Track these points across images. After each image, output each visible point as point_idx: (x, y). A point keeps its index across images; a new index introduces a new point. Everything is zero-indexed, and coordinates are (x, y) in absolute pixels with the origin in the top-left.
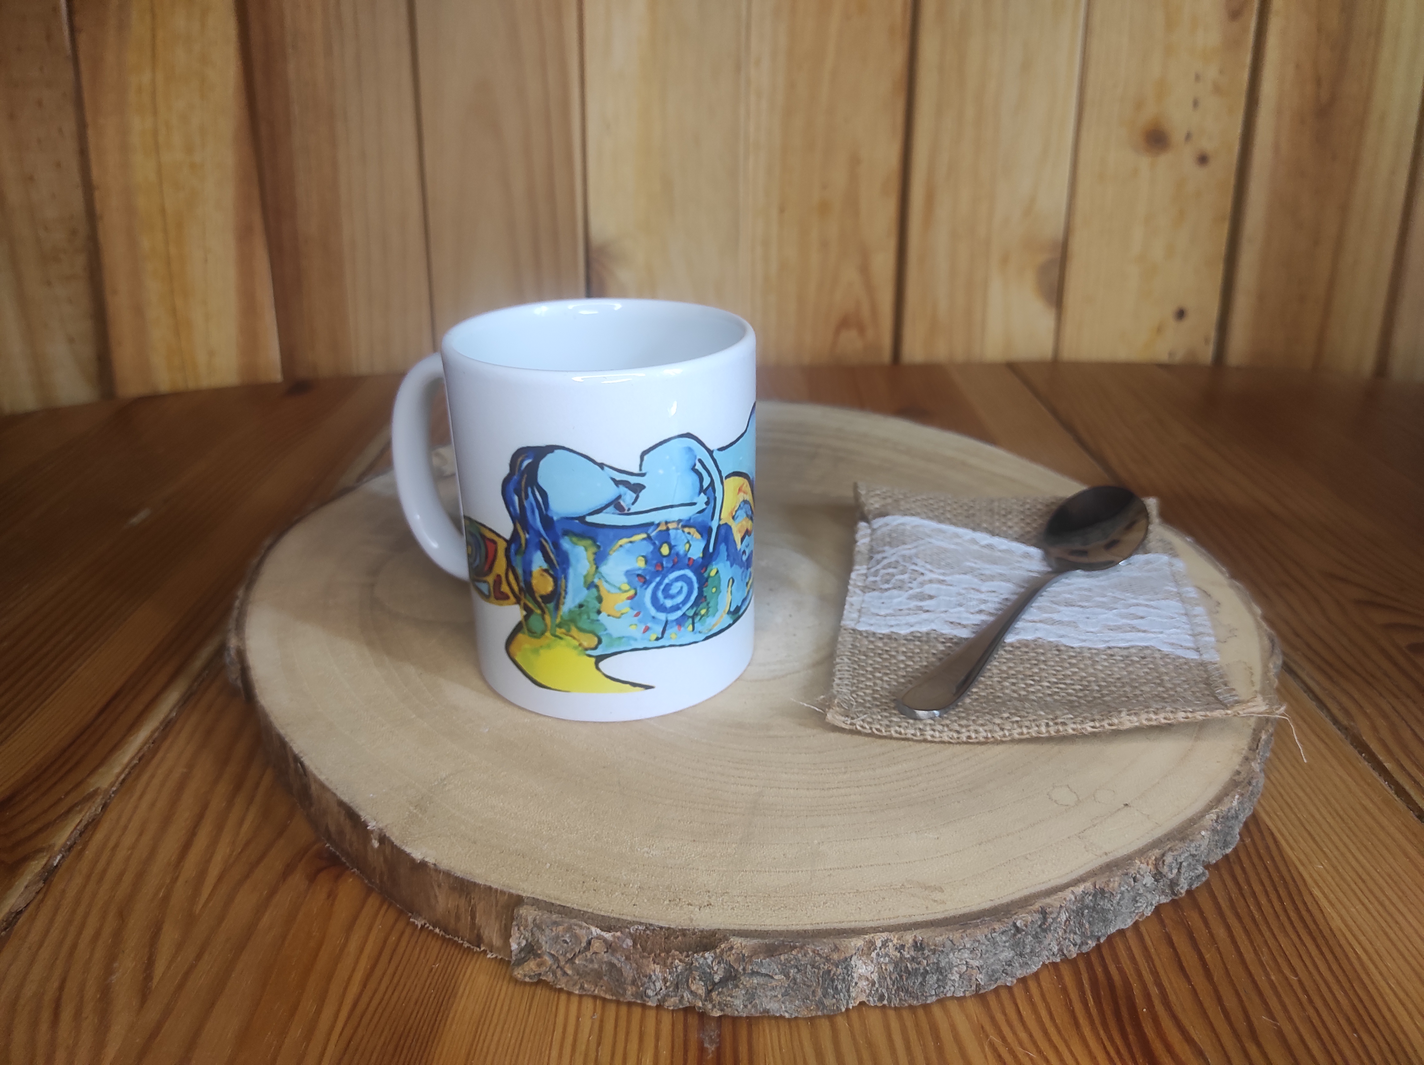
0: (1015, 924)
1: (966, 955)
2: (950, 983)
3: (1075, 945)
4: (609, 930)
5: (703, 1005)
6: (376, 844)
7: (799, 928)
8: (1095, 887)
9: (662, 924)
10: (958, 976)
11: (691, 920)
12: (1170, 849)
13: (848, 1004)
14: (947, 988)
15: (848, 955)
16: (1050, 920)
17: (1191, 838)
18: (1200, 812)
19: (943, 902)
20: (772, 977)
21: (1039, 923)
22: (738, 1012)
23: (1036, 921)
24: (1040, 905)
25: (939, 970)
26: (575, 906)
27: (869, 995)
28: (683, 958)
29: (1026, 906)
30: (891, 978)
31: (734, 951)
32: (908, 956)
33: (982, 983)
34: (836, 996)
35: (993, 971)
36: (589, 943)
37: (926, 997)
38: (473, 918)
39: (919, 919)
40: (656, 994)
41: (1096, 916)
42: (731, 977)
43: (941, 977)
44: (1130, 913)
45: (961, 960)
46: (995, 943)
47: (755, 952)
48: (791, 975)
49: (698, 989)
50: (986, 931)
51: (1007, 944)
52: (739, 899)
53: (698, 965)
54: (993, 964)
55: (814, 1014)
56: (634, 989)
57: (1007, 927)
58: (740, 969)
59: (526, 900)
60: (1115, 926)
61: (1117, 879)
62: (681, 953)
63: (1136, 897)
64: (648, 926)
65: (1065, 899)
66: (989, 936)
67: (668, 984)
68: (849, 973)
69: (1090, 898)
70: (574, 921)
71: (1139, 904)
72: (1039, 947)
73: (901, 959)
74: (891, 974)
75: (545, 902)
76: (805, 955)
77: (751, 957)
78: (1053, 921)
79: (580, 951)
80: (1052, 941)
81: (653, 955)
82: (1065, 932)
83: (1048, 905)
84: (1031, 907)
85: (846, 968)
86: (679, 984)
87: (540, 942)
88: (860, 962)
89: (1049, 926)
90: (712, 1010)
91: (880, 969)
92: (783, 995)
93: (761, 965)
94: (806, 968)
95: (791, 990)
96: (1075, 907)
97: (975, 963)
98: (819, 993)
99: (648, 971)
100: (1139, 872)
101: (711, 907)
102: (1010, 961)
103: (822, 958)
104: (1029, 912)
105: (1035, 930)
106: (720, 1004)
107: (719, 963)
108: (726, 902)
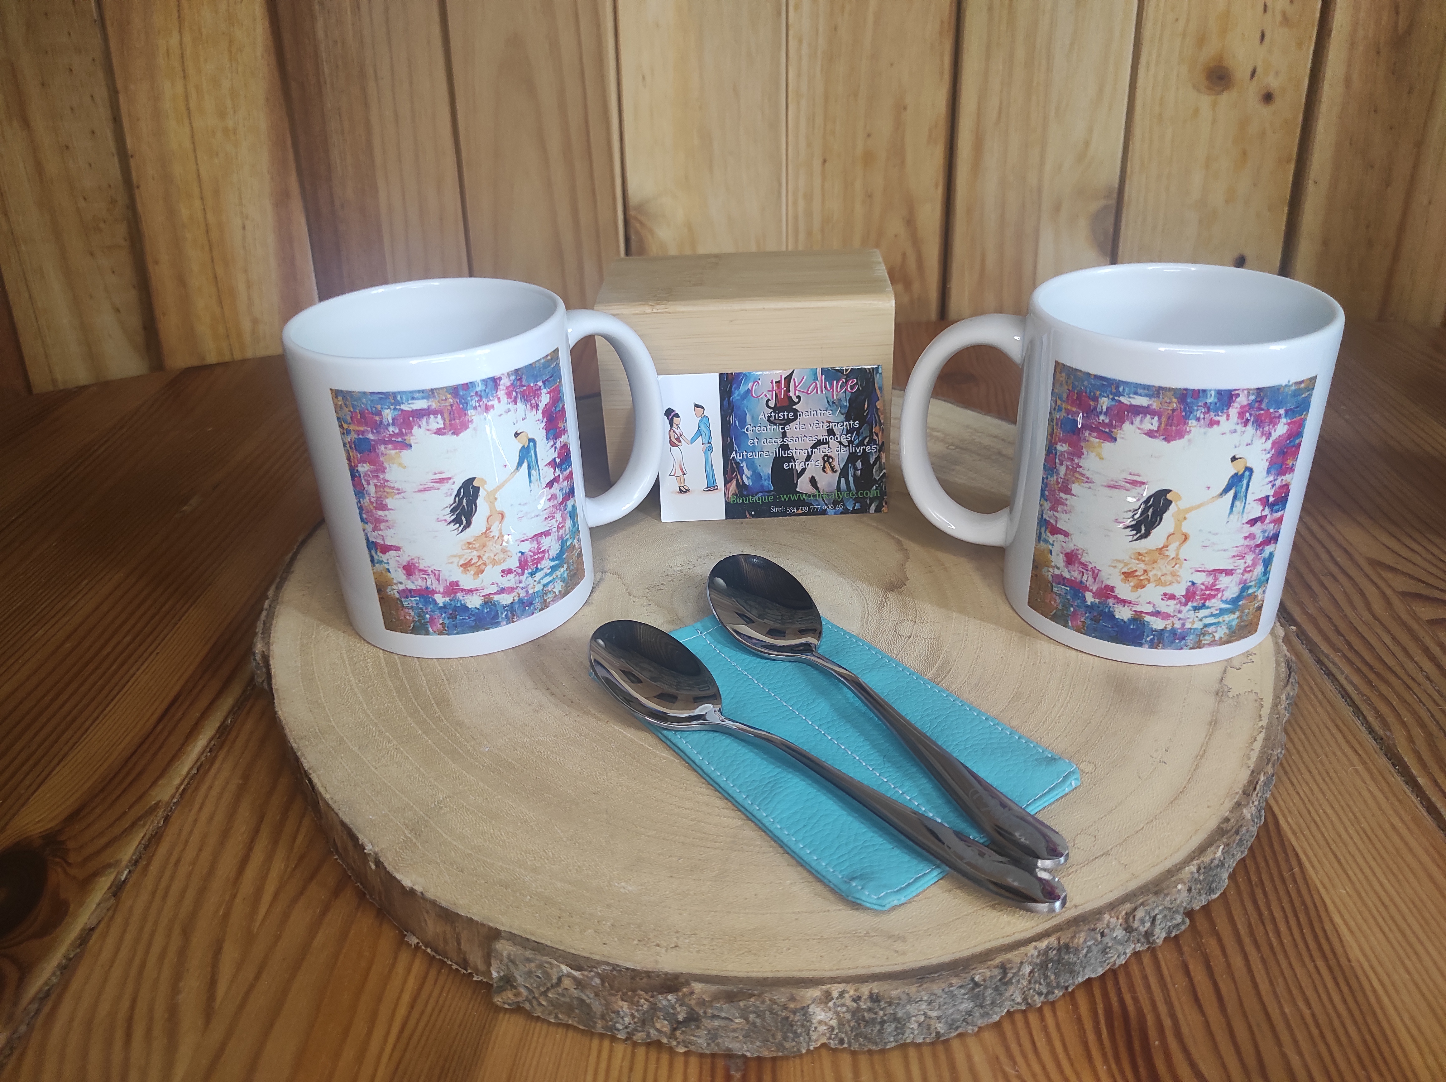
0: (973, 979)
1: (924, 1006)
2: (908, 1031)
3: (1040, 994)
4: (579, 969)
5: (668, 1041)
6: (373, 867)
7: (760, 975)
8: (1059, 942)
9: (630, 965)
10: (916, 1025)
11: (657, 962)
12: (1142, 904)
13: (809, 1046)
14: (906, 1035)
15: (803, 1005)
16: (1010, 975)
17: (1165, 891)
18: (1180, 863)
19: (904, 953)
20: (732, 1020)
21: (999, 978)
22: (702, 1050)
23: (996, 976)
24: (1000, 960)
25: (896, 1019)
26: (549, 943)
27: (830, 1038)
28: (647, 997)
29: (985, 961)
30: (849, 1026)
31: (694, 997)
32: (864, 1007)
33: (942, 1032)
34: (796, 1040)
35: (953, 1020)
36: (560, 979)
37: (886, 1043)
38: (459, 944)
39: (878, 970)
40: (626, 1027)
41: (1063, 968)
42: (693, 1019)
43: (899, 1025)
44: (1101, 963)
45: (919, 1010)
46: (953, 996)
47: (716, 998)
48: (750, 1019)
49: (663, 1027)
50: (943, 985)
51: (966, 997)
52: (705, 942)
53: (661, 1006)
54: (952, 1014)
55: (773, 1054)
56: (604, 1022)
57: (965, 982)
58: (701, 1012)
59: (503, 934)
60: (1084, 975)
61: (1082, 934)
62: (646, 993)
63: (1105, 949)
64: (615, 967)
65: (1026, 955)
67: (636, 1020)
68: (808, 1019)
70: (545, 958)
71: (1110, 955)
72: (1000, 998)
73: (858, 1008)
74: (849, 1021)
75: (521, 937)
76: (763, 1002)
77: (711, 1002)
78: (1015, 974)
79: (552, 986)
80: (1014, 992)
81: (620, 993)
82: (1030, 982)
83: (1010, 961)
84: (992, 962)
85: (804, 1015)
86: (645, 1021)
87: (515, 975)
88: (818, 1010)
89: (1011, 979)
90: (677, 1046)
91: (838, 1015)
92: (744, 1037)
93: (721, 1009)
94: (765, 1014)
95: (751, 1033)
96: (1038, 961)
97: (934, 1014)
98: (779, 1036)
99: (616, 1008)
100: (1108, 926)
101: (677, 948)
102: (970, 1011)
103: (779, 1006)
104: (988, 967)
105: (995, 984)
106: (683, 1041)
107: (681, 1005)
108: (692, 945)
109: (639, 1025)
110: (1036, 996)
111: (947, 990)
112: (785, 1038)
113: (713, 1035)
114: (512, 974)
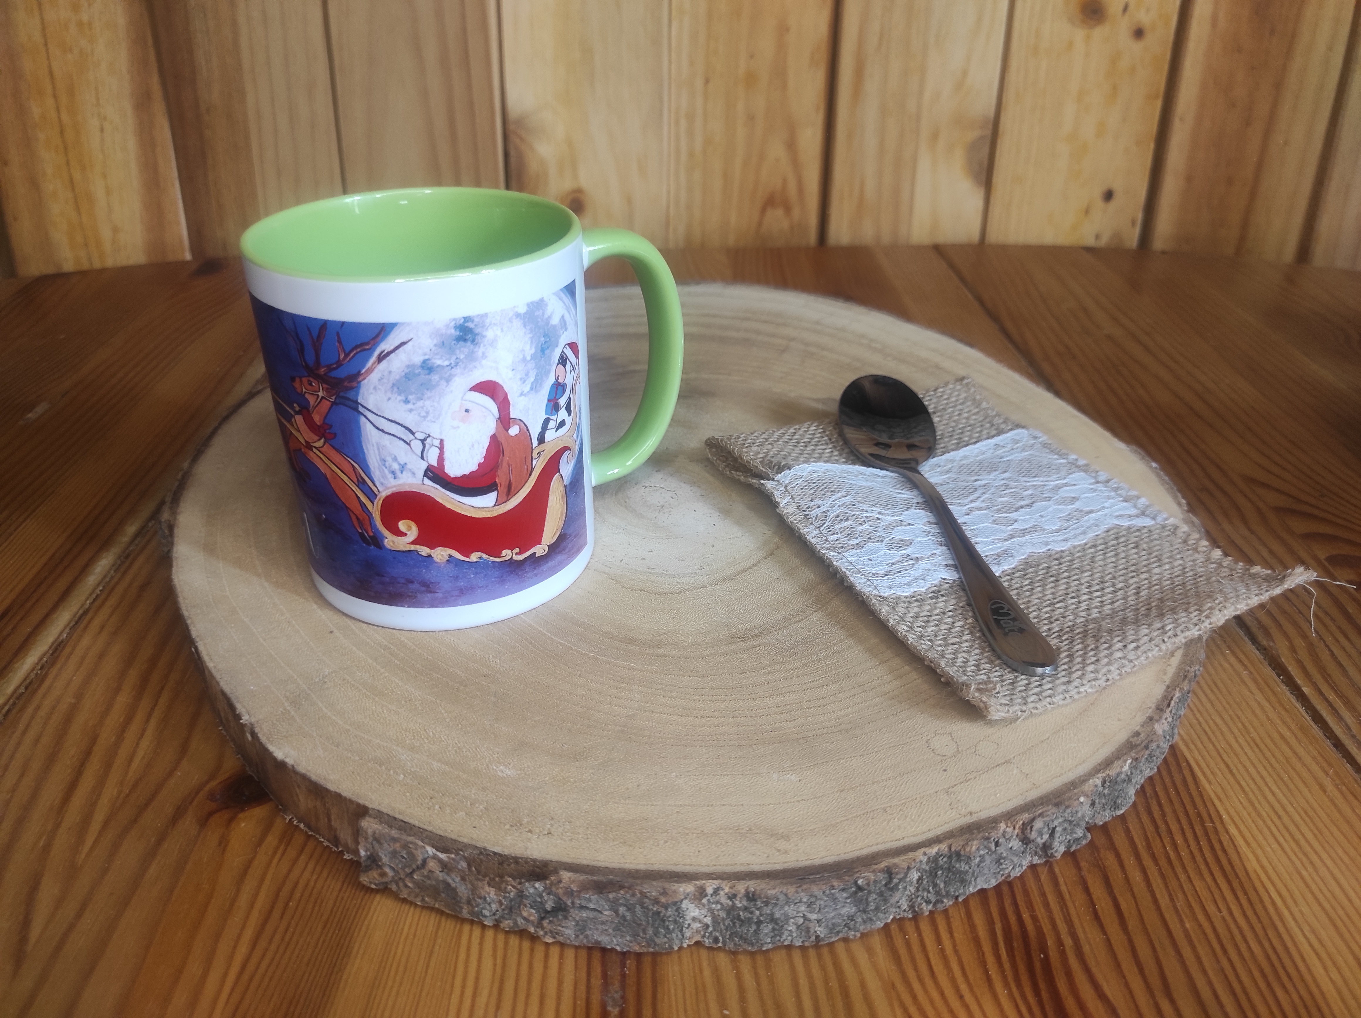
0: (856, 883)
1: (803, 909)
2: (786, 933)
3: (928, 902)
4: (445, 850)
5: (535, 930)
6: (250, 738)
7: (632, 867)
8: (950, 849)
9: (497, 849)
10: (795, 927)
11: (526, 848)
12: (1041, 815)
13: (681, 943)
14: (784, 937)
15: (676, 900)
16: (895, 881)
17: (1067, 803)
18: (1084, 775)
19: (786, 852)
20: (601, 913)
21: (884, 883)
22: (571, 941)
23: (881, 881)
24: (887, 864)
25: (773, 920)
26: (417, 824)
27: (703, 936)
28: (514, 884)
29: (871, 865)
30: (724, 924)
31: (561, 885)
32: (740, 905)
33: (822, 936)
34: (668, 936)
35: (833, 924)
36: (424, 861)
37: (762, 944)
38: (330, 820)
39: (757, 868)
40: (494, 914)
41: (953, 877)
42: (560, 909)
43: (776, 927)
44: (995, 873)
45: (798, 912)
46: (835, 899)
47: (584, 887)
48: (620, 912)
49: (530, 915)
50: (824, 887)
51: (848, 901)
52: (580, 830)
53: (528, 894)
54: (833, 918)
56: (470, 908)
57: (847, 885)
58: (569, 903)
59: (370, 812)
60: (975, 886)
61: (975, 842)
62: (514, 879)
63: (1000, 860)
64: (482, 851)
65: (914, 860)
67: (503, 907)
68: (681, 915)
69: (945, 859)
70: (411, 839)
71: (1004, 866)
72: (885, 904)
73: (733, 907)
74: (723, 920)
75: (389, 815)
76: (633, 895)
77: (579, 892)
78: (901, 880)
79: (418, 867)
80: (901, 898)
81: (487, 878)
82: (918, 890)
83: (896, 865)
84: (877, 866)
85: (677, 910)
86: (512, 909)
87: (380, 854)
88: (691, 906)
89: (897, 885)
90: (544, 936)
91: (713, 913)
92: (614, 930)
93: (589, 900)
94: (635, 907)
95: (621, 925)
96: (927, 868)
97: (814, 916)
98: (650, 931)
99: (483, 893)
100: (1004, 835)
101: (550, 835)
102: (852, 916)
103: (650, 900)
104: (874, 871)
105: (879, 889)
106: (551, 932)
107: (549, 894)
108: (566, 832)
110: (924, 904)
111: (828, 892)
112: (656, 933)
113: (582, 927)
114: (377, 854)
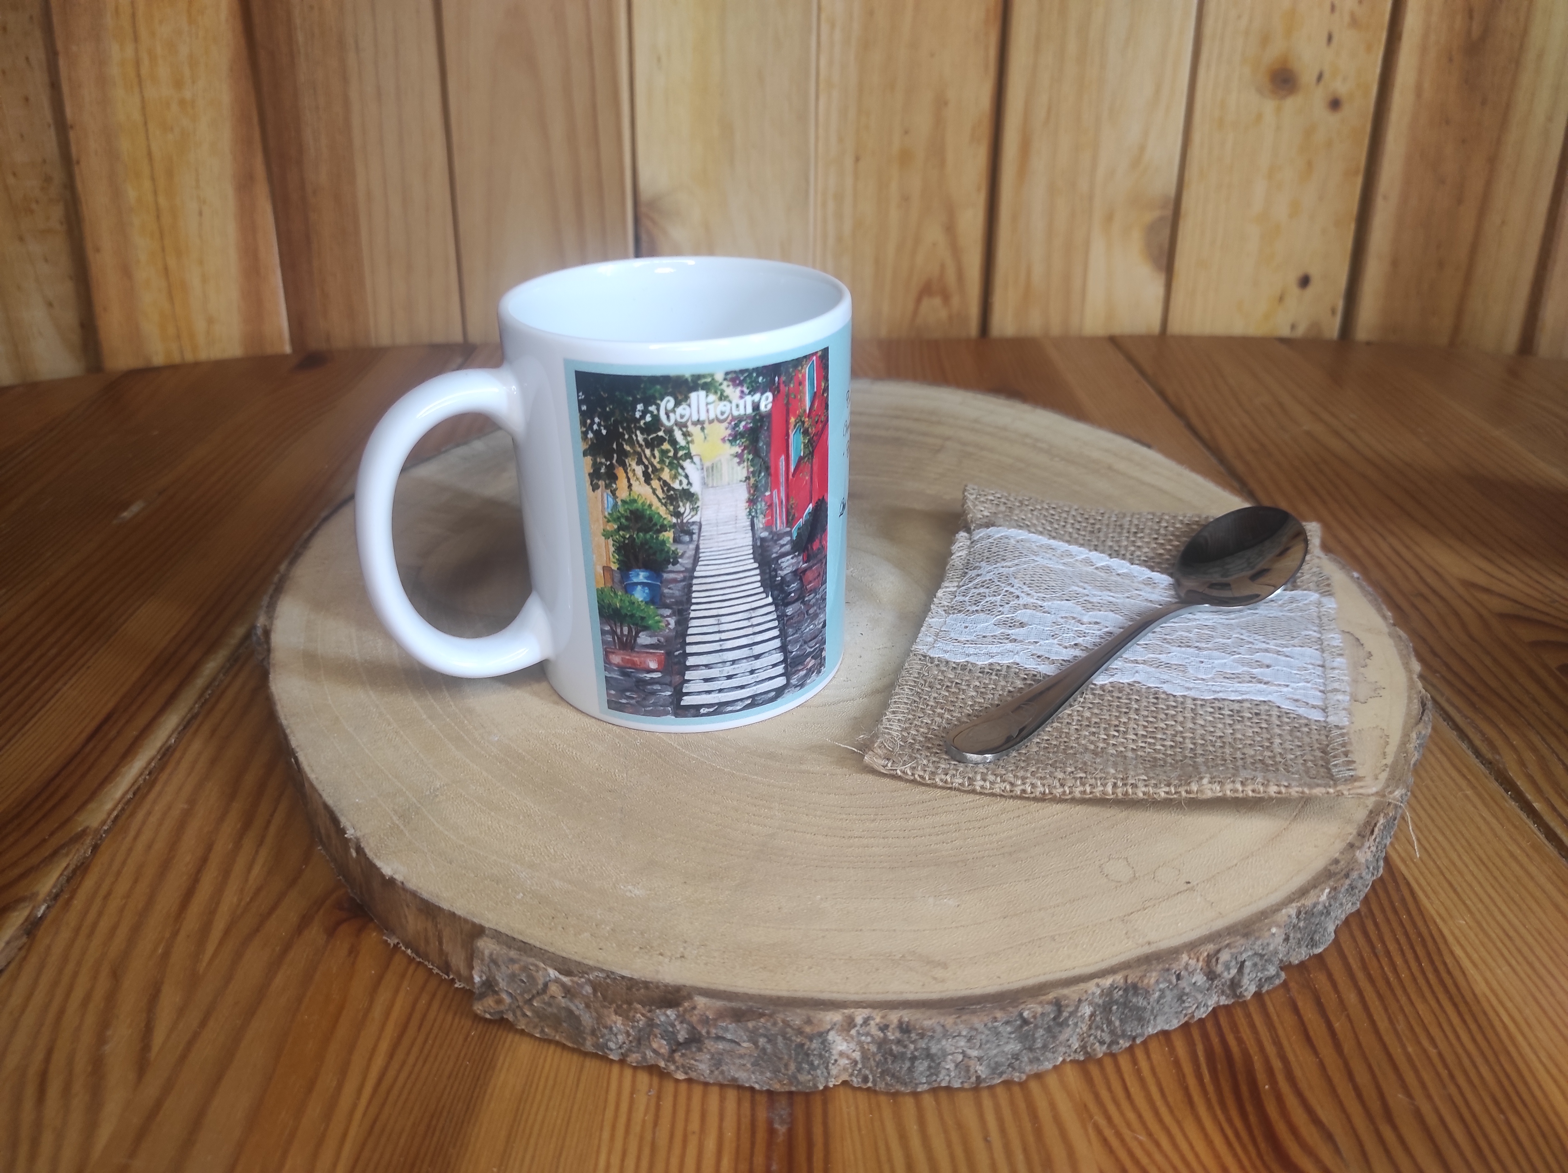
0: (1021, 1015)
1: (962, 1043)
2: (943, 1072)
3: (1102, 1043)
4: (568, 973)
5: (666, 1065)
6: (354, 854)
7: (774, 993)
8: (1126, 981)
9: (626, 973)
10: (953, 1065)
11: (657, 972)
12: (1228, 945)
13: (827, 1081)
14: (941, 1076)
15: (822, 1030)
16: (1065, 1014)
17: (1257, 934)
18: (1276, 905)
19: (943, 981)
20: (738, 1044)
21: (1052, 1016)
22: (705, 1078)
23: (1049, 1014)
24: (1055, 995)
25: (929, 1056)
26: (538, 944)
27: (851, 1075)
28: (644, 1012)
29: (1038, 996)
30: (874, 1060)
31: (696, 1012)
32: (892, 1038)
33: (983, 1076)
34: (812, 1072)
35: (996, 1063)
36: (546, 985)
37: (917, 1085)
38: (441, 943)
39: (911, 997)
40: (620, 1048)
41: (1130, 1014)
42: (695, 1040)
43: (933, 1064)
44: (1176, 1013)
45: (957, 1048)
46: (997, 1034)
47: (721, 1015)
48: (760, 1044)
49: (660, 1047)
50: (985, 1019)
51: (1013, 1036)
52: (716, 954)
53: (659, 1023)
54: (996, 1056)
55: (787, 1089)
56: (595, 1039)
57: (1012, 1017)
58: (704, 1032)
59: (487, 932)
60: (1155, 1026)
61: (1154, 974)
62: (643, 1006)
63: (1182, 996)
64: (609, 974)
65: (1086, 991)
66: (990, 1025)
67: (631, 1038)
68: (827, 1049)
69: (1121, 993)
70: (532, 960)
71: (1187, 1005)
72: (1054, 1042)
73: (885, 1040)
74: (874, 1054)
75: (507, 936)
76: (775, 1024)
77: (715, 1020)
78: (1071, 1014)
79: (538, 993)
80: (1071, 1036)
81: (614, 1005)
82: (1090, 1028)
83: (1066, 997)
84: (1044, 997)
85: (822, 1043)
86: (641, 1040)
87: (497, 978)
88: (839, 1039)
89: (1067, 1019)
90: (675, 1072)
91: (862, 1048)
92: (753, 1065)
93: (726, 1029)
94: (776, 1038)
95: (762, 1060)
96: (1101, 1002)
97: (974, 1053)
98: (793, 1066)
99: (609, 1023)
100: (1186, 968)
101: (683, 959)
102: (1017, 1055)
103: (793, 1029)
104: (1041, 1003)
105: (1047, 1023)
106: (683, 1066)
107: (681, 1022)
108: (700, 956)
109: (634, 1044)
110: (1097, 1044)
112: (799, 1069)
114: (494, 978)
